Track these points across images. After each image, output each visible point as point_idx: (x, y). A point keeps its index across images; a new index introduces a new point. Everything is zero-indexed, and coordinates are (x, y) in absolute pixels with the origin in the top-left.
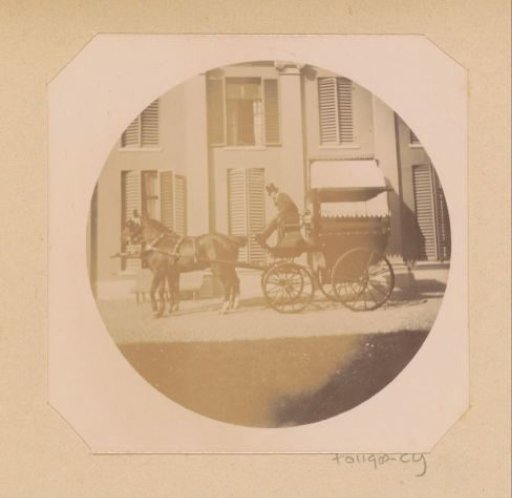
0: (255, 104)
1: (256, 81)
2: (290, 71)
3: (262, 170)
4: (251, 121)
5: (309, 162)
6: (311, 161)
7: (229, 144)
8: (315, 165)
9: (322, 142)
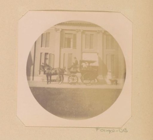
0: (71, 39)
1: (72, 34)
2: (79, 32)
3: (72, 54)
4: (70, 43)
5: (82, 53)
6: (83, 53)
7: (65, 48)
8: (83, 54)
9: (86, 48)
